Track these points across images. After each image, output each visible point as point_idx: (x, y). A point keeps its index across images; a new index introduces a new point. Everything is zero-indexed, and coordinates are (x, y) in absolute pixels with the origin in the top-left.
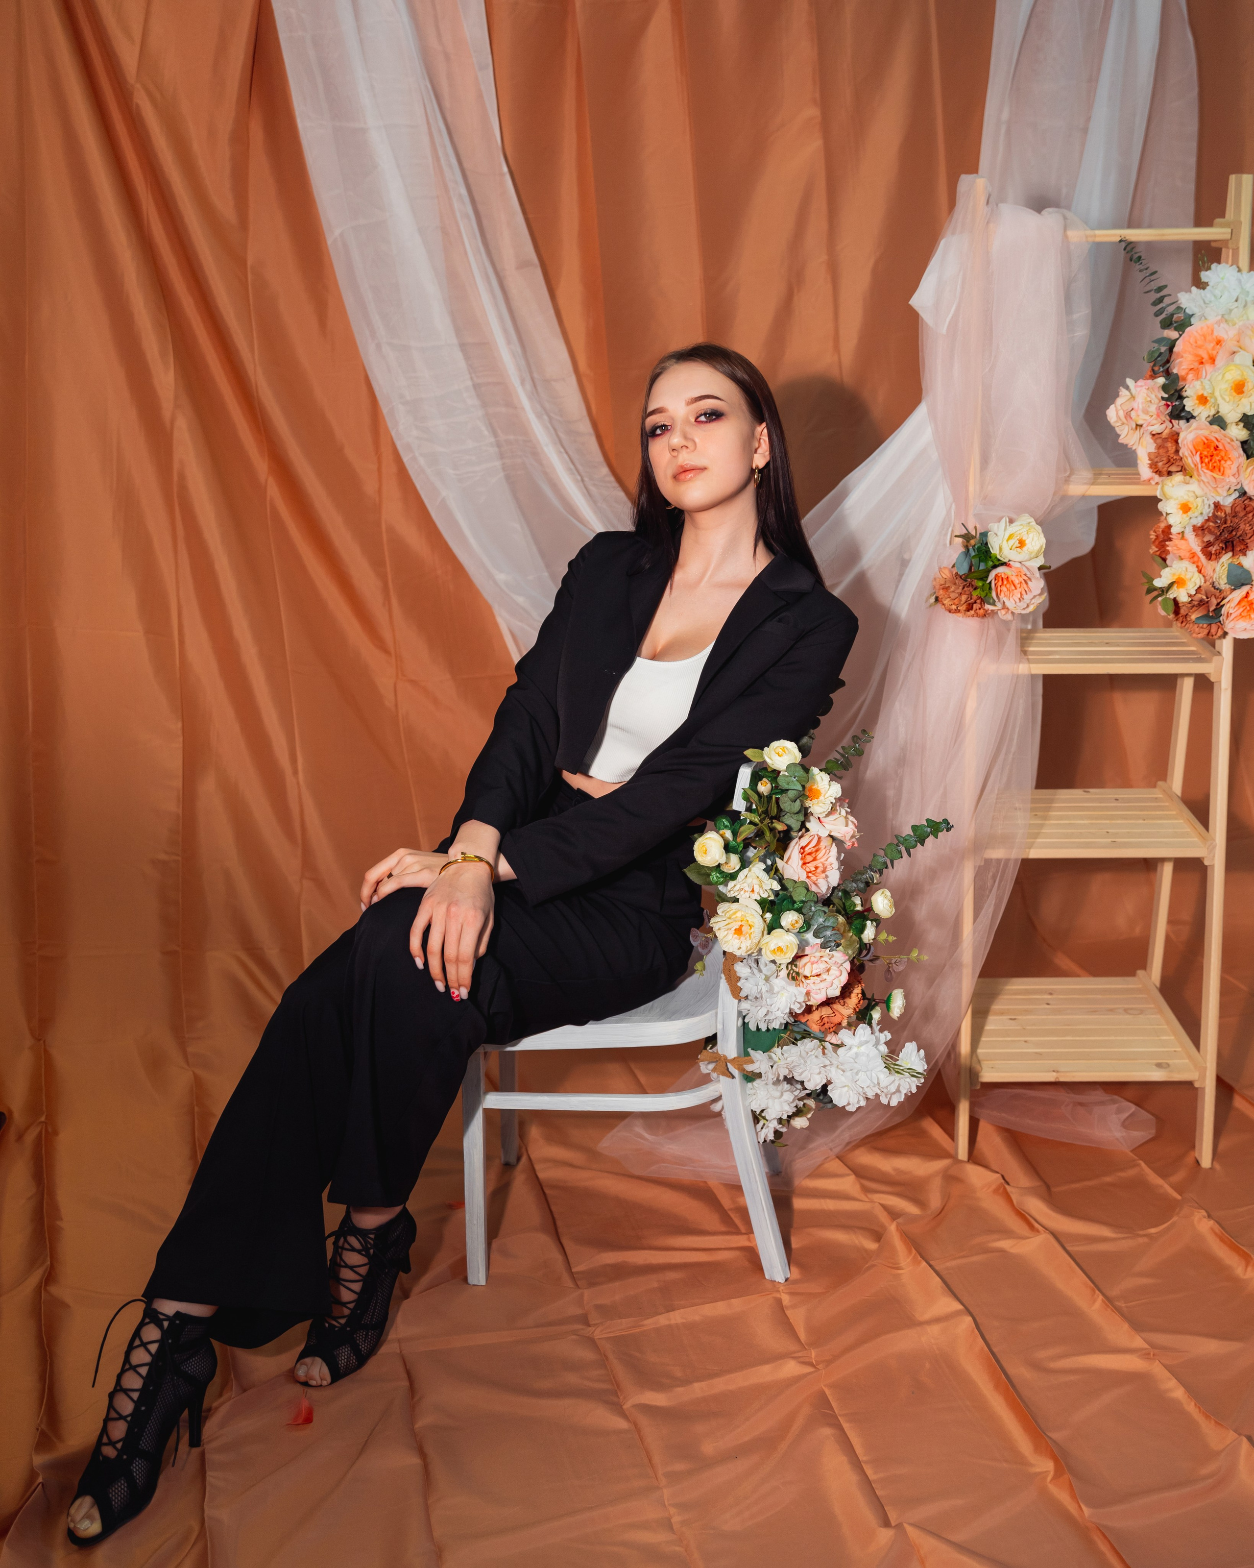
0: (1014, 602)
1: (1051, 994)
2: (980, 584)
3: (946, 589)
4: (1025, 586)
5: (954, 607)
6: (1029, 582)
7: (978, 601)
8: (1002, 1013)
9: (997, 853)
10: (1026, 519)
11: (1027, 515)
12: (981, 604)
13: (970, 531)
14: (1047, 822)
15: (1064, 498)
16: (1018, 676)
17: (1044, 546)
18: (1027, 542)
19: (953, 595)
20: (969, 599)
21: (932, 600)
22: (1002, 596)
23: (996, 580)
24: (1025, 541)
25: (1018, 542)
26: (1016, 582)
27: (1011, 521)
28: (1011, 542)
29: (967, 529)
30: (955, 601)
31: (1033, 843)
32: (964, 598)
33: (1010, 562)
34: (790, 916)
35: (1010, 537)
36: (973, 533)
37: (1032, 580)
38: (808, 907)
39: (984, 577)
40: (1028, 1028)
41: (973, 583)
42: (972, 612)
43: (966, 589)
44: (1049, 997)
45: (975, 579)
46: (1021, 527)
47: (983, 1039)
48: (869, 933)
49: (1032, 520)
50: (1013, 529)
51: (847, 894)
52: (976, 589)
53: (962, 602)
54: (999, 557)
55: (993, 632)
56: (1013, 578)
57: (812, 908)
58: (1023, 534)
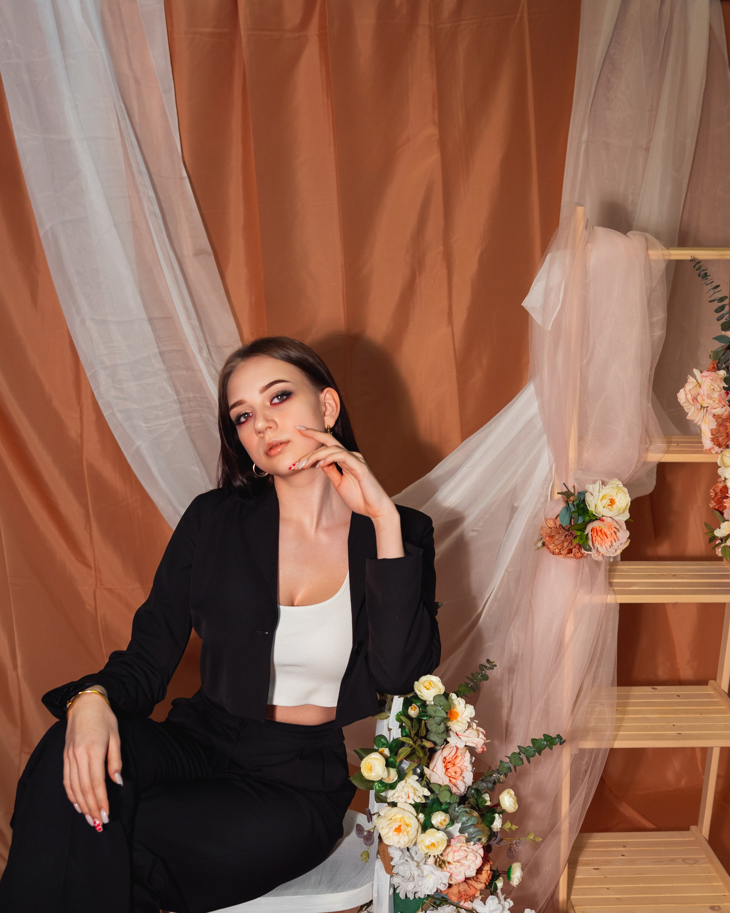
0: (605, 549)
1: (625, 847)
2: (579, 533)
3: (551, 537)
4: (615, 536)
5: (557, 551)
6: (618, 533)
7: (577, 547)
8: (587, 864)
9: (589, 744)
10: (616, 483)
11: (617, 479)
12: (579, 549)
13: (570, 489)
14: (625, 716)
16: (607, 604)
17: (630, 504)
18: (616, 501)
19: (556, 542)
20: (570, 545)
21: (540, 544)
22: (596, 544)
23: (592, 531)
24: (614, 500)
25: (609, 501)
26: (608, 533)
27: (604, 483)
28: (604, 501)
29: (567, 488)
30: (559, 546)
31: (617, 735)
32: (565, 544)
33: (604, 518)
34: (439, 816)
35: (604, 497)
36: (573, 491)
37: (620, 531)
38: (453, 808)
39: (583, 528)
40: (608, 876)
41: (573, 533)
42: (572, 555)
43: (567, 537)
44: (623, 849)
45: (575, 530)
46: (612, 489)
47: (574, 887)
48: (497, 824)
49: (621, 483)
50: (606, 490)
51: (481, 794)
52: (576, 538)
53: (564, 547)
54: (594, 513)
55: (587, 569)
56: (606, 530)
57: (457, 809)
58: (613, 494)
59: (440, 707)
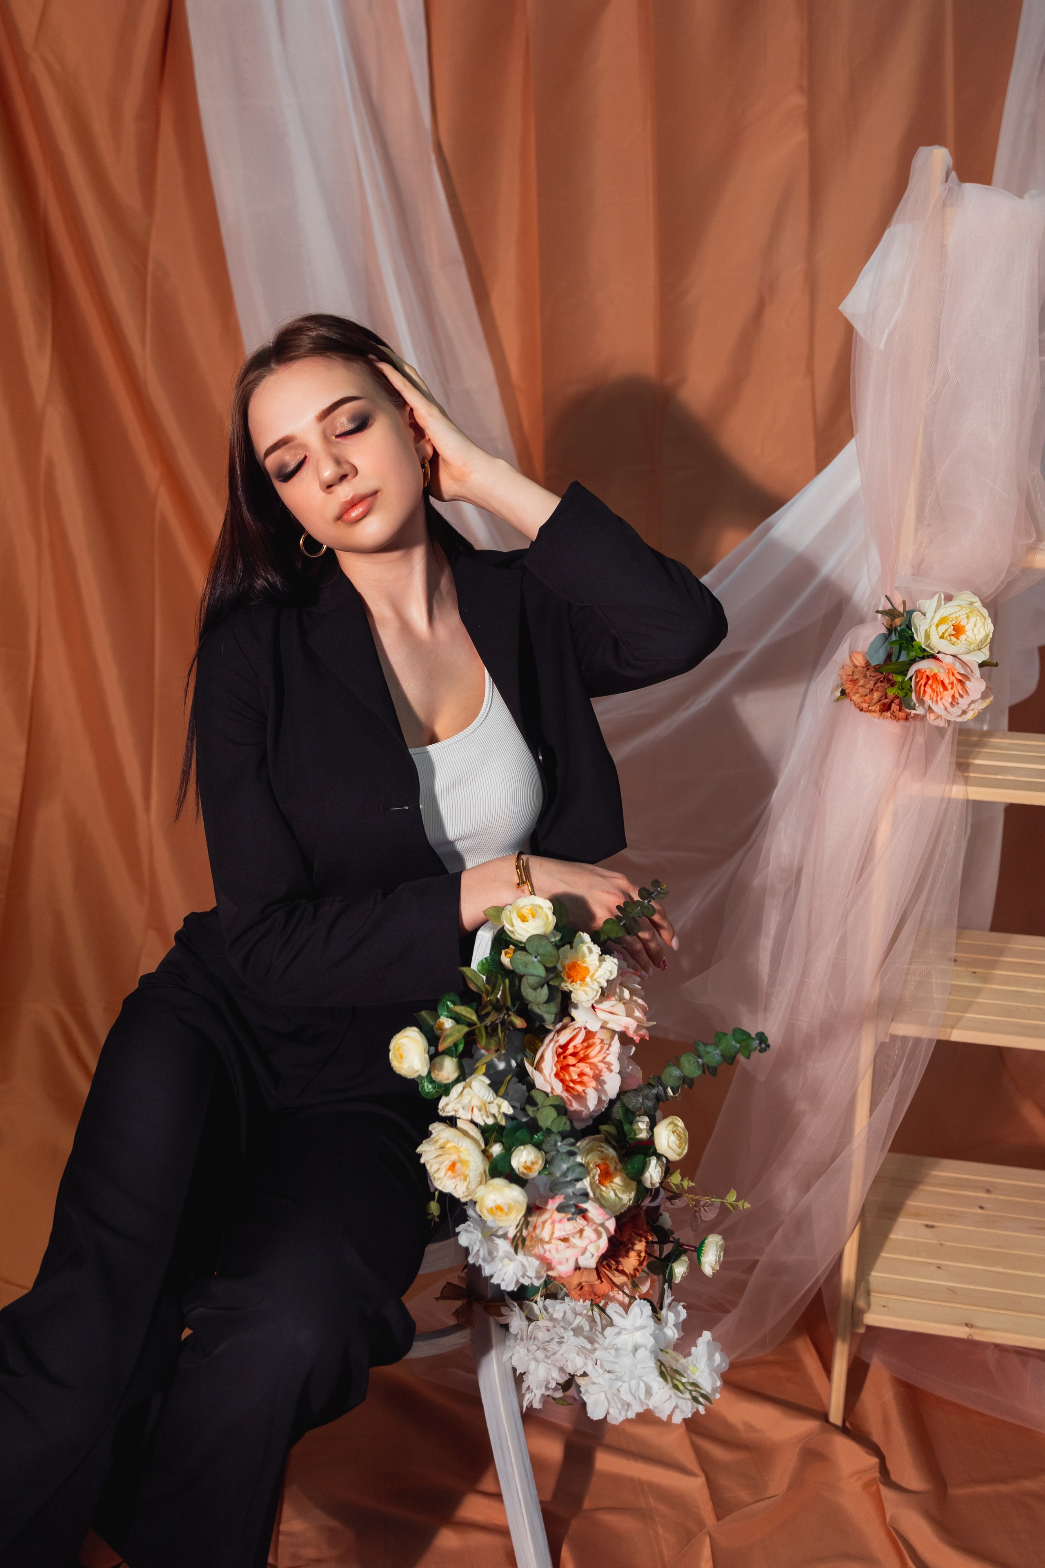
0: (943, 708)
1: (988, 1191)
2: (899, 679)
3: (854, 682)
4: (959, 687)
5: (867, 705)
6: (968, 683)
7: (896, 702)
8: (917, 1215)
10: (967, 597)
11: (969, 592)
12: (900, 705)
13: (895, 606)
14: (987, 986)
15: (1027, 571)
16: (949, 801)
17: (991, 635)
18: (966, 628)
19: (864, 690)
20: (883, 698)
21: (838, 694)
22: (927, 698)
23: (916, 677)
24: (964, 627)
25: (952, 627)
26: (946, 682)
27: (949, 598)
28: (942, 628)
29: (892, 604)
30: (866, 698)
31: (959, 1019)
32: (876, 695)
33: (939, 656)
34: (525, 1152)
35: (943, 621)
36: (901, 609)
37: (971, 680)
38: (553, 1143)
39: (905, 670)
40: (947, 1243)
41: (889, 678)
42: (889, 714)
43: (879, 684)
44: (986, 1195)
45: (894, 672)
46: (959, 608)
47: (883, 1254)
48: (653, 1173)
49: (977, 599)
50: (948, 609)
51: (631, 1115)
52: (893, 685)
53: (874, 701)
54: (923, 646)
55: (920, 739)
56: (942, 676)
57: (559, 1144)
58: (961, 617)
59: (536, 957)
